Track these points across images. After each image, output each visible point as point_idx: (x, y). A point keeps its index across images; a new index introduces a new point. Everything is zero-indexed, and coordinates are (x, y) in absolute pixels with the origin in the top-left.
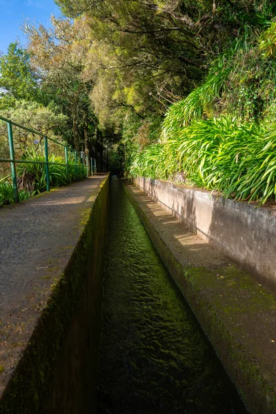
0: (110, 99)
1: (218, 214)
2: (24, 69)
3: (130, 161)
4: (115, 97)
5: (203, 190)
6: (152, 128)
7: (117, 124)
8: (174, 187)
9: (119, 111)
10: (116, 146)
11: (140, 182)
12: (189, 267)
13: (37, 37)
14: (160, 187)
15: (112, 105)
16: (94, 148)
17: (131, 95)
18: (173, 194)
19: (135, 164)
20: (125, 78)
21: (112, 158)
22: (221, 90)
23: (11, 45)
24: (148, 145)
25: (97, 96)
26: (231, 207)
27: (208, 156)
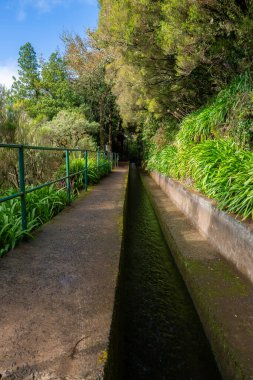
0: (134, 104)
1: (215, 220)
2: (62, 75)
3: (147, 155)
4: (138, 103)
5: (206, 198)
6: (169, 130)
7: (139, 123)
8: (184, 189)
9: (141, 113)
10: (135, 137)
11: (156, 176)
12: (189, 260)
13: (73, 46)
14: (172, 186)
15: (135, 109)
16: (116, 139)
17: (152, 105)
18: (183, 194)
19: (152, 160)
20: (148, 93)
21: (132, 147)
22: (226, 117)
23: (53, 54)
24: (164, 145)
25: (123, 102)
26: (223, 217)
27: (210, 174)
